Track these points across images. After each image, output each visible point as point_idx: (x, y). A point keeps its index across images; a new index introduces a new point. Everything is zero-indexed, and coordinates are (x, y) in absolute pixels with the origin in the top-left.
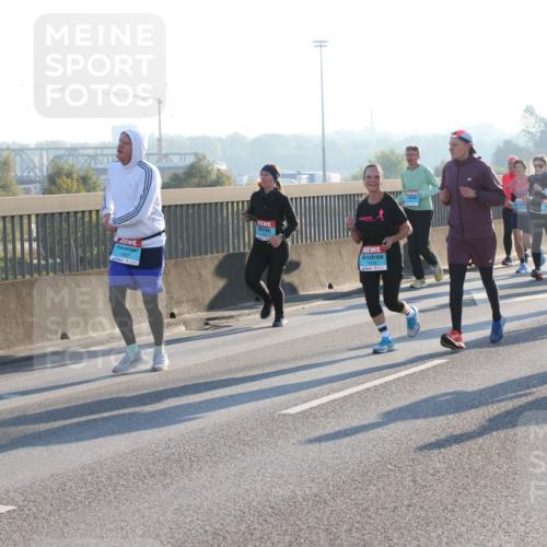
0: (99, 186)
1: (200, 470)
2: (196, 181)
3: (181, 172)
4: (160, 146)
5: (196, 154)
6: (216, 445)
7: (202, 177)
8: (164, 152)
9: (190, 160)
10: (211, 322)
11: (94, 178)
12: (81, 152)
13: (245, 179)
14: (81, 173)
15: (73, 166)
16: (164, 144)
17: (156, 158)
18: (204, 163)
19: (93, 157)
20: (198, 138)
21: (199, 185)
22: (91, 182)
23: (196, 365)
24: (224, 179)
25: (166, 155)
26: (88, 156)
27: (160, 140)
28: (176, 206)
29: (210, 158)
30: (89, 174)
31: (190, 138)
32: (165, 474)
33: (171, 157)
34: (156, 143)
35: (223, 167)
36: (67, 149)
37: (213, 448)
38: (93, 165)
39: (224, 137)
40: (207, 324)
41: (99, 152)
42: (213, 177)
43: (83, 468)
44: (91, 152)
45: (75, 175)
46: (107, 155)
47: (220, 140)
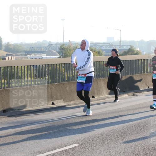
0: (103, 54)
1: (132, 136)
2: (130, 53)
3: (126, 51)
4: (120, 43)
5: (130, 46)
6: (136, 129)
7: (132, 52)
8: (121, 45)
9: (129, 47)
10: (135, 94)
11: (101, 52)
12: (98, 45)
13: (145, 53)
14: (98, 51)
15: (95, 49)
16: (121, 43)
17: (119, 47)
18: (133, 48)
19: (101, 46)
20: (131, 41)
21: (131, 55)
22: (101, 53)
23: (131, 106)
24: (139, 53)
25: (122, 46)
26: (100, 46)
27: (120, 41)
28: (125, 60)
29: (135, 47)
30: (100, 51)
31: (129, 41)
32: (122, 137)
33: (124, 46)
34: (119, 42)
35: (138, 49)
36: (94, 44)
37: (136, 130)
38: (101, 49)
39: (139, 41)
40: (134, 94)
41: (103, 45)
42: (136, 52)
43: (98, 134)
44: (101, 45)
45: (96, 51)
46: (105, 46)
47: (137, 41)
